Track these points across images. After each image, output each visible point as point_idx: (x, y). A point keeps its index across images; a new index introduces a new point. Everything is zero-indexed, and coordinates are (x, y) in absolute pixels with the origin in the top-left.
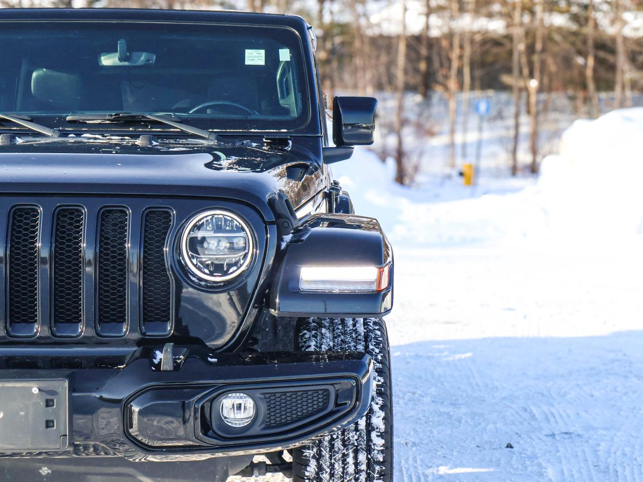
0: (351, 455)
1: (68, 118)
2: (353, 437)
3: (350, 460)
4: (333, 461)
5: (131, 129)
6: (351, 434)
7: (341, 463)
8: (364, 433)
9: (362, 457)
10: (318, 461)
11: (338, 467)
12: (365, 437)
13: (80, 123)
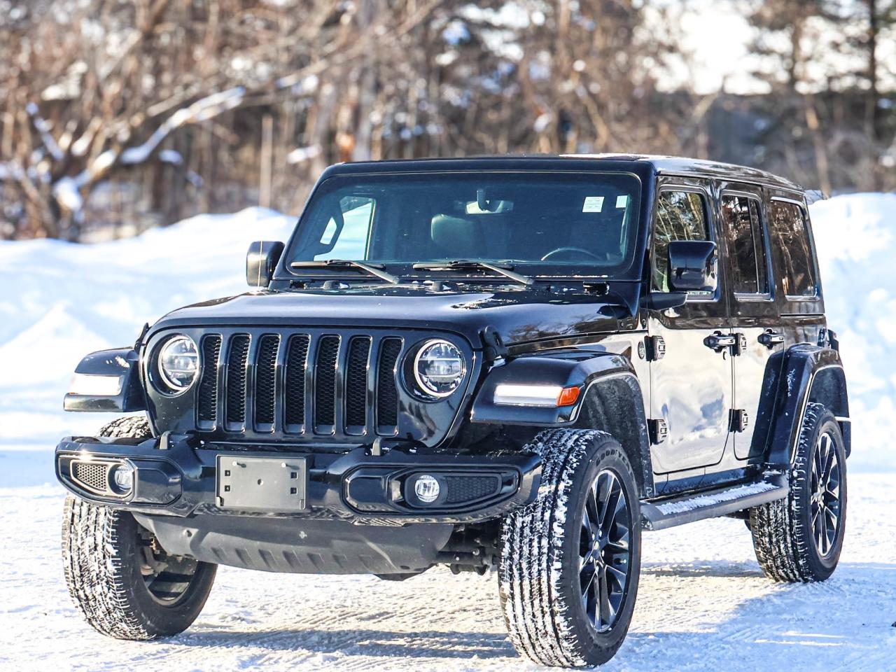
0: (536, 540)
1: (415, 266)
2: (539, 525)
3: (535, 544)
4: (523, 544)
5: (468, 276)
6: (538, 523)
7: (528, 545)
8: (547, 523)
9: (545, 542)
10: (511, 544)
11: (526, 550)
12: (548, 527)
13: (425, 270)
